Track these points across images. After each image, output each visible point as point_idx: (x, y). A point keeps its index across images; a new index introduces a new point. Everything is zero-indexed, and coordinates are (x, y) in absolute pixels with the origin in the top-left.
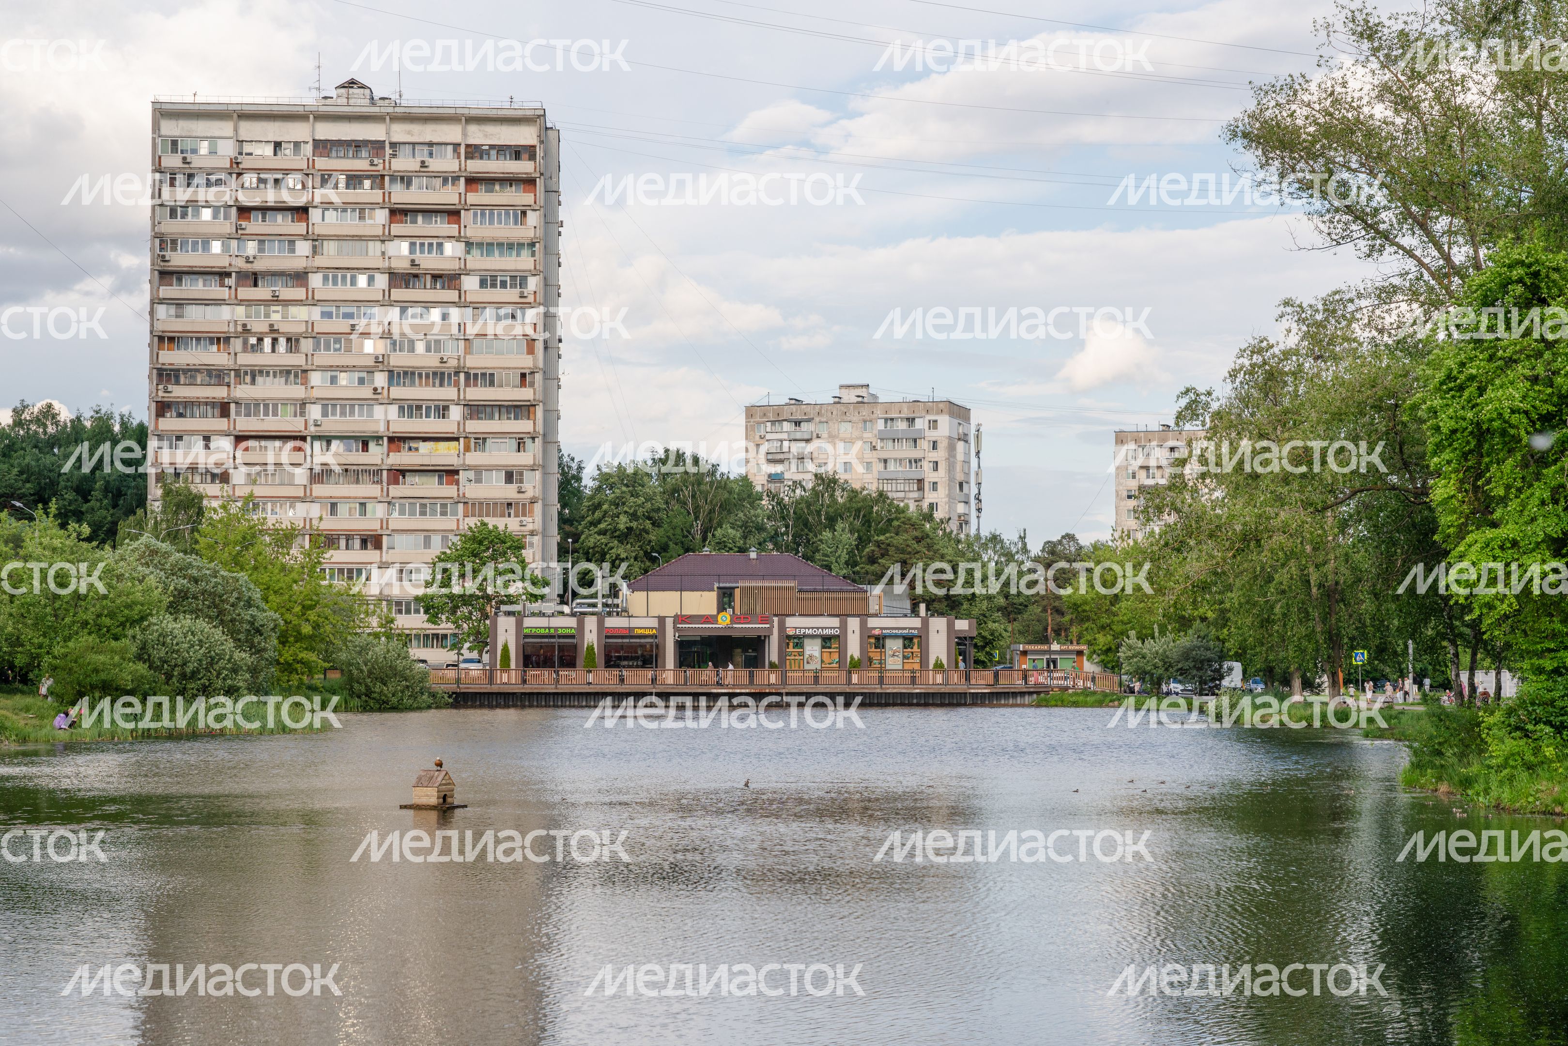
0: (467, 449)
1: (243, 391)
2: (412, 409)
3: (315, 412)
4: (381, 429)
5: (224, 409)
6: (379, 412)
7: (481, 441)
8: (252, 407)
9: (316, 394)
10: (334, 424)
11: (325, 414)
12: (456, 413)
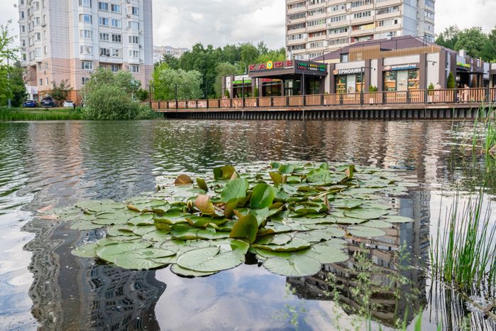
0: (376, 26)
1: (309, 18)
2: (358, 15)
3: (329, 21)
4: (349, 23)
5: (304, 25)
6: (348, 17)
7: (382, 23)
8: (312, 23)
9: (329, 15)
10: (335, 24)
11: (332, 21)
12: (373, 13)
